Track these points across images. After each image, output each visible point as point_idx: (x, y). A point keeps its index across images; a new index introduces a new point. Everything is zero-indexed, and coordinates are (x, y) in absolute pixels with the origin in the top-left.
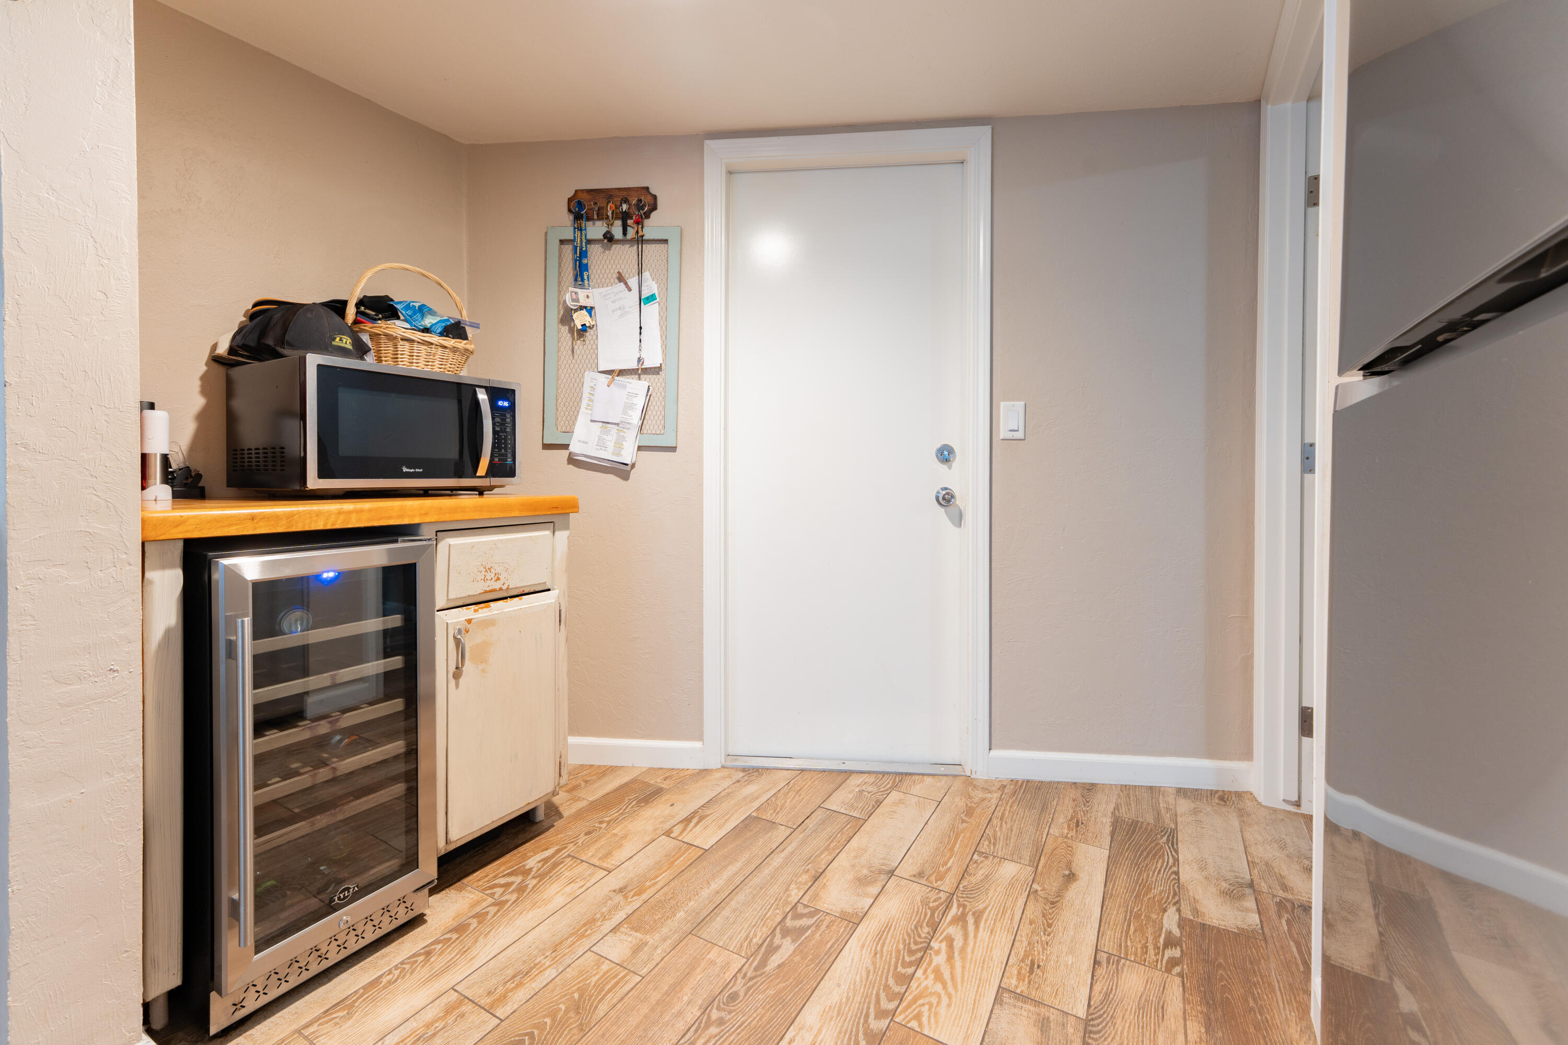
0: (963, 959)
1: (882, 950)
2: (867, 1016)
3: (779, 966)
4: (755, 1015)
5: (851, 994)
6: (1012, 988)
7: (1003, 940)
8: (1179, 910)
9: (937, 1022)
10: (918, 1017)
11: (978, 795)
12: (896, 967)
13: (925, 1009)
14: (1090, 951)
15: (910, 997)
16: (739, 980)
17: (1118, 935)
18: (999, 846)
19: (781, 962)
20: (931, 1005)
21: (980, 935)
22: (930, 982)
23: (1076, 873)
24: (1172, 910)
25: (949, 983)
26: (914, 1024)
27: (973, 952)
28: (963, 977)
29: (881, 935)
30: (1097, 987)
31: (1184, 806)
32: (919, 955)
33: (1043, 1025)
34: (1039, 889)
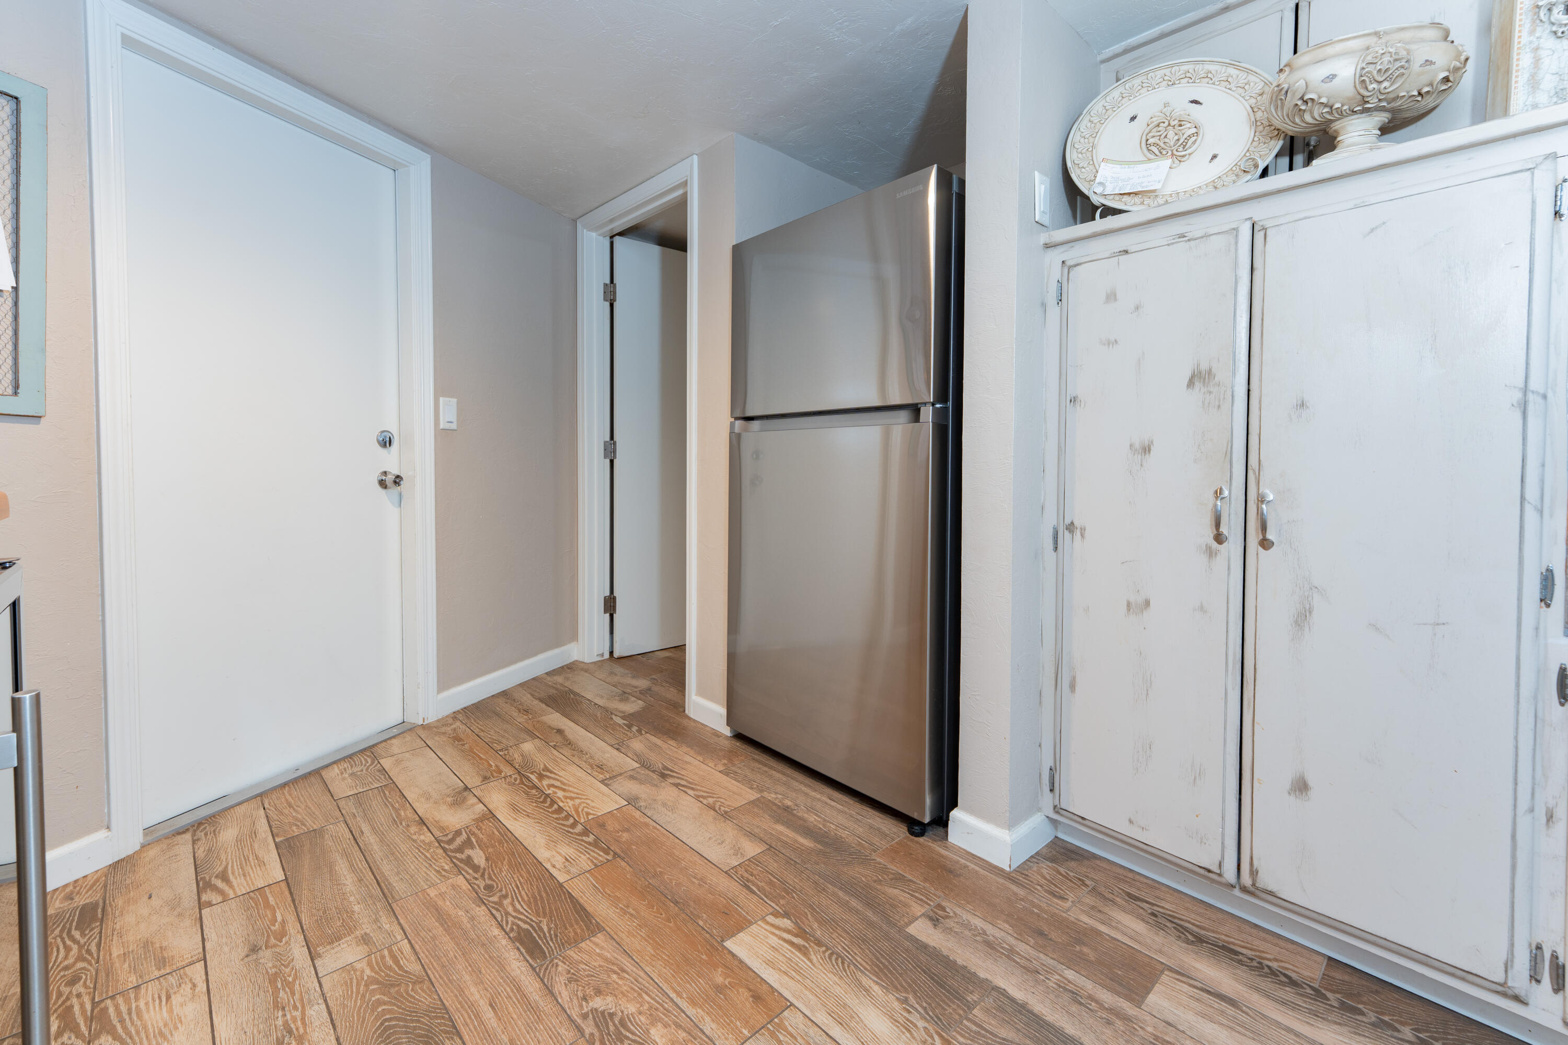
0: (569, 786)
1: (528, 813)
2: (568, 832)
3: (487, 859)
4: (516, 879)
5: (547, 834)
6: (604, 778)
7: (574, 769)
8: (616, 715)
9: (598, 809)
10: (588, 814)
11: (449, 729)
12: (548, 811)
13: (586, 810)
14: (609, 748)
15: (573, 813)
16: (477, 882)
17: (609, 736)
18: (504, 741)
19: (484, 858)
20: (586, 807)
21: (560, 774)
22: (571, 803)
23: (560, 728)
24: (614, 717)
25: (580, 796)
26: (590, 817)
27: (569, 781)
28: (580, 790)
29: (514, 808)
30: (630, 755)
31: (559, 679)
32: (549, 800)
33: (632, 778)
34: (555, 743)
